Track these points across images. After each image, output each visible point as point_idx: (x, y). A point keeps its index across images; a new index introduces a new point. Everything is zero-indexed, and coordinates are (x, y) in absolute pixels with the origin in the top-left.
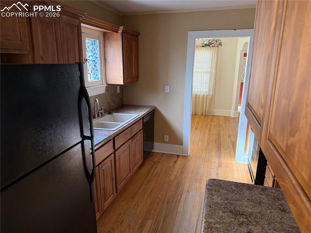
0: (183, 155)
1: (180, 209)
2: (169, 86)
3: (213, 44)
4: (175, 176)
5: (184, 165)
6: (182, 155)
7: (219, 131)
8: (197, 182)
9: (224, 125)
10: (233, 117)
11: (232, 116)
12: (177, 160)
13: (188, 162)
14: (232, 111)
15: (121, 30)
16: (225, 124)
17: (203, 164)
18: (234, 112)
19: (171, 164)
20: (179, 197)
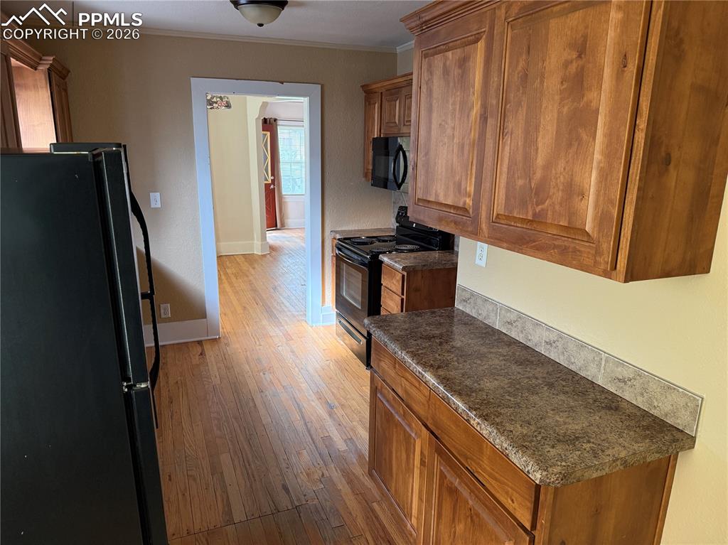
0: (209, 338)
1: (266, 420)
2: (158, 194)
3: (216, 103)
4: (218, 377)
5: (224, 355)
6: (206, 338)
7: (250, 283)
8: (266, 373)
9: (253, 272)
10: (260, 254)
11: (257, 252)
12: (203, 350)
13: (228, 348)
14: (255, 242)
15: (47, 64)
16: (254, 268)
17: (258, 343)
18: (260, 243)
19: (196, 360)
20: (251, 404)
